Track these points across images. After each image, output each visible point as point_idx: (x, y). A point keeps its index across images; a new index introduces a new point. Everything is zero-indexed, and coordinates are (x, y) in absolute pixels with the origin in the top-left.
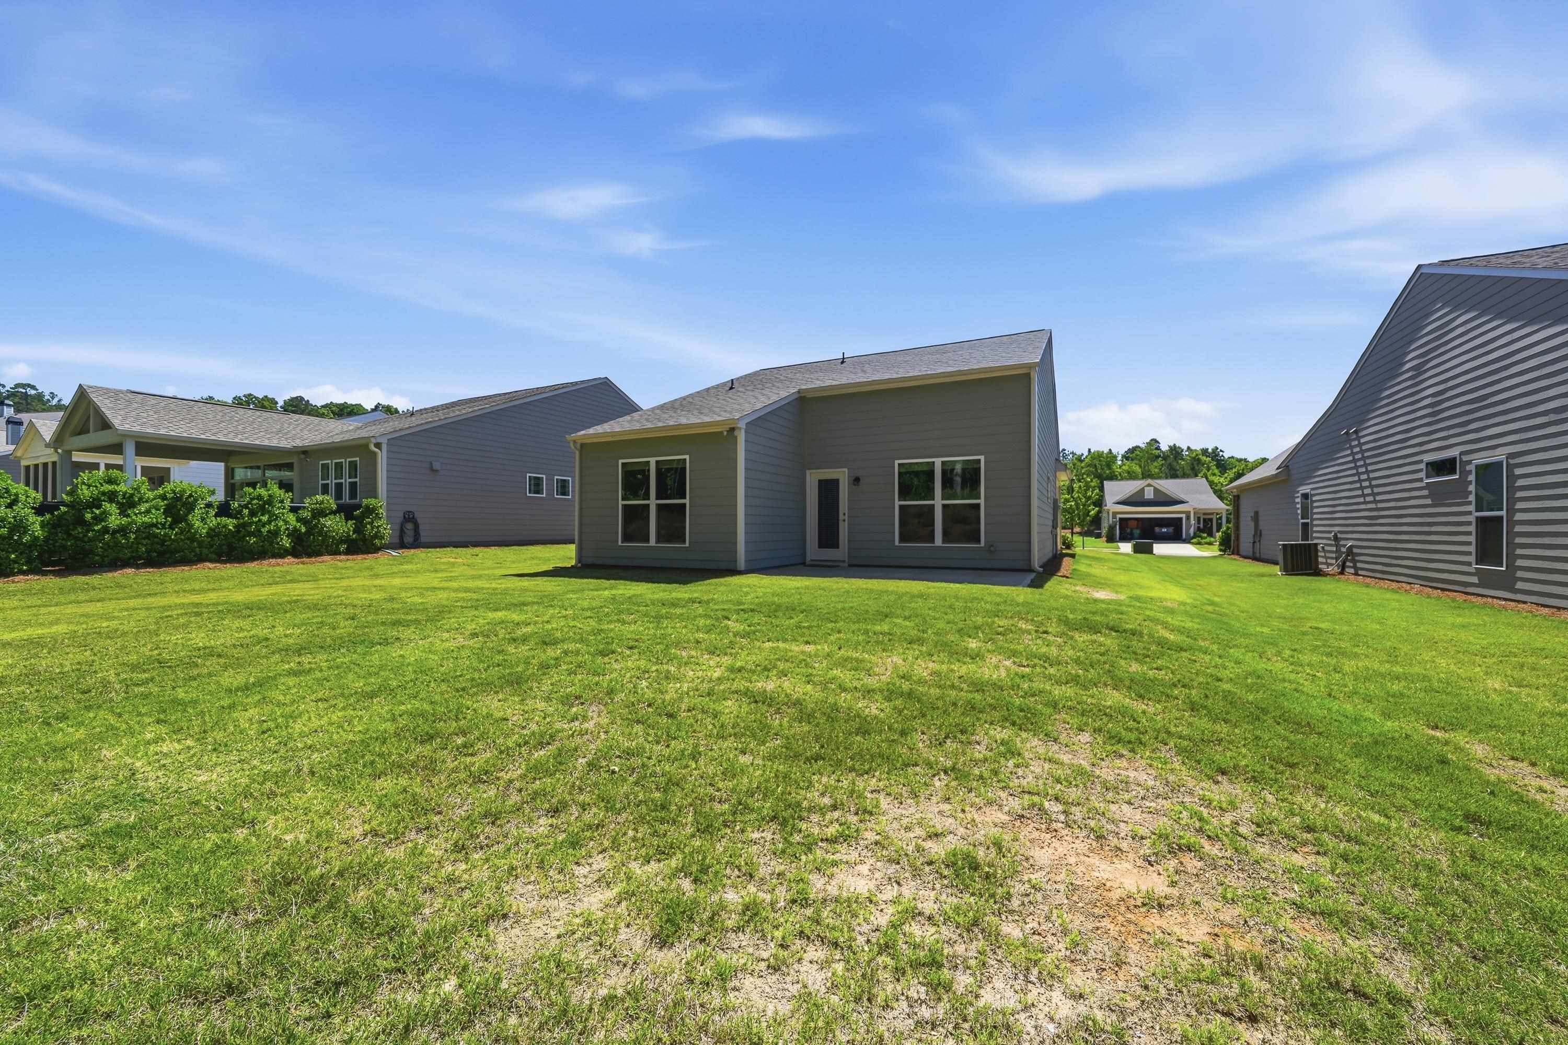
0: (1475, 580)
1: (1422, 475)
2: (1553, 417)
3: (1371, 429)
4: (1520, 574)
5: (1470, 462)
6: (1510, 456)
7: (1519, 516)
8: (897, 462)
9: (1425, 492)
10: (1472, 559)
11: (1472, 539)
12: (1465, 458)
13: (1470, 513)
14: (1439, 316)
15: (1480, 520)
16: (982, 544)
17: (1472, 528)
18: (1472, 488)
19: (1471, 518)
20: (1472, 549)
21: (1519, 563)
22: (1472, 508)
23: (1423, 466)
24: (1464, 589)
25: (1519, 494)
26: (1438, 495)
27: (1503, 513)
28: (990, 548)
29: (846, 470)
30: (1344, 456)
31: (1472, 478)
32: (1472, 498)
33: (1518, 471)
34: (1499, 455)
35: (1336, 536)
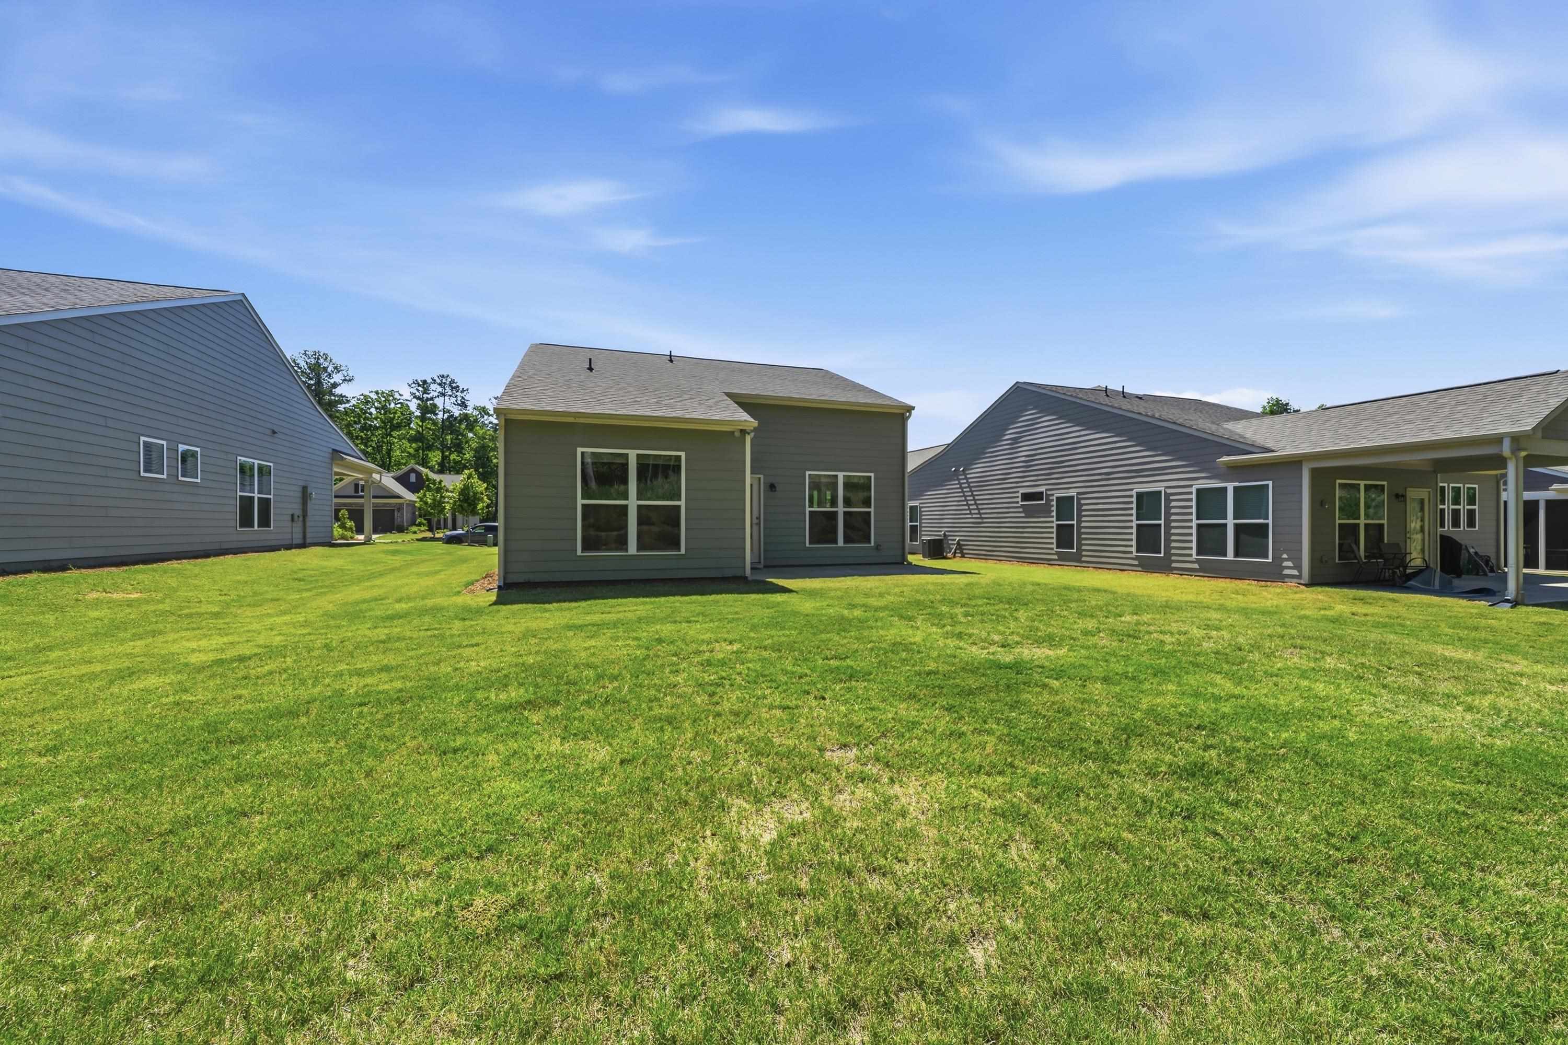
0: (1056, 557)
1: (1019, 499)
2: (1104, 477)
3: (976, 471)
4: (1084, 553)
5: (1053, 495)
6: (1078, 494)
7: (1083, 524)
8: (808, 473)
9: (1021, 510)
10: (1054, 546)
11: (1054, 535)
12: (1049, 493)
13: (1052, 522)
14: (1029, 415)
15: (1058, 526)
16: (872, 544)
17: (1054, 530)
18: (1054, 508)
19: (1054, 525)
20: (1054, 541)
21: (1084, 547)
22: (1054, 519)
23: (1019, 495)
24: (1049, 562)
25: (1084, 513)
26: (1029, 512)
27: (1075, 522)
28: (877, 547)
29: (762, 476)
30: (954, 485)
31: (1054, 503)
32: (1054, 514)
33: (1083, 502)
34: (1072, 493)
35: (945, 534)
